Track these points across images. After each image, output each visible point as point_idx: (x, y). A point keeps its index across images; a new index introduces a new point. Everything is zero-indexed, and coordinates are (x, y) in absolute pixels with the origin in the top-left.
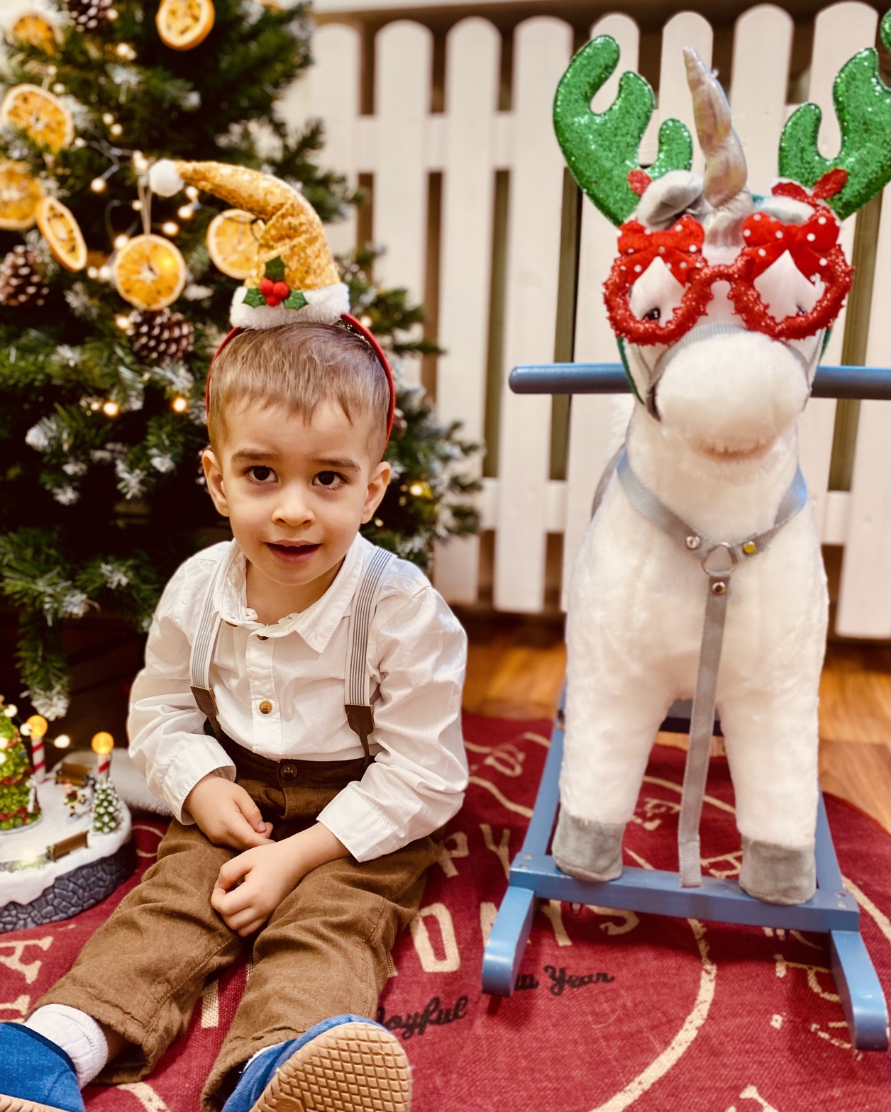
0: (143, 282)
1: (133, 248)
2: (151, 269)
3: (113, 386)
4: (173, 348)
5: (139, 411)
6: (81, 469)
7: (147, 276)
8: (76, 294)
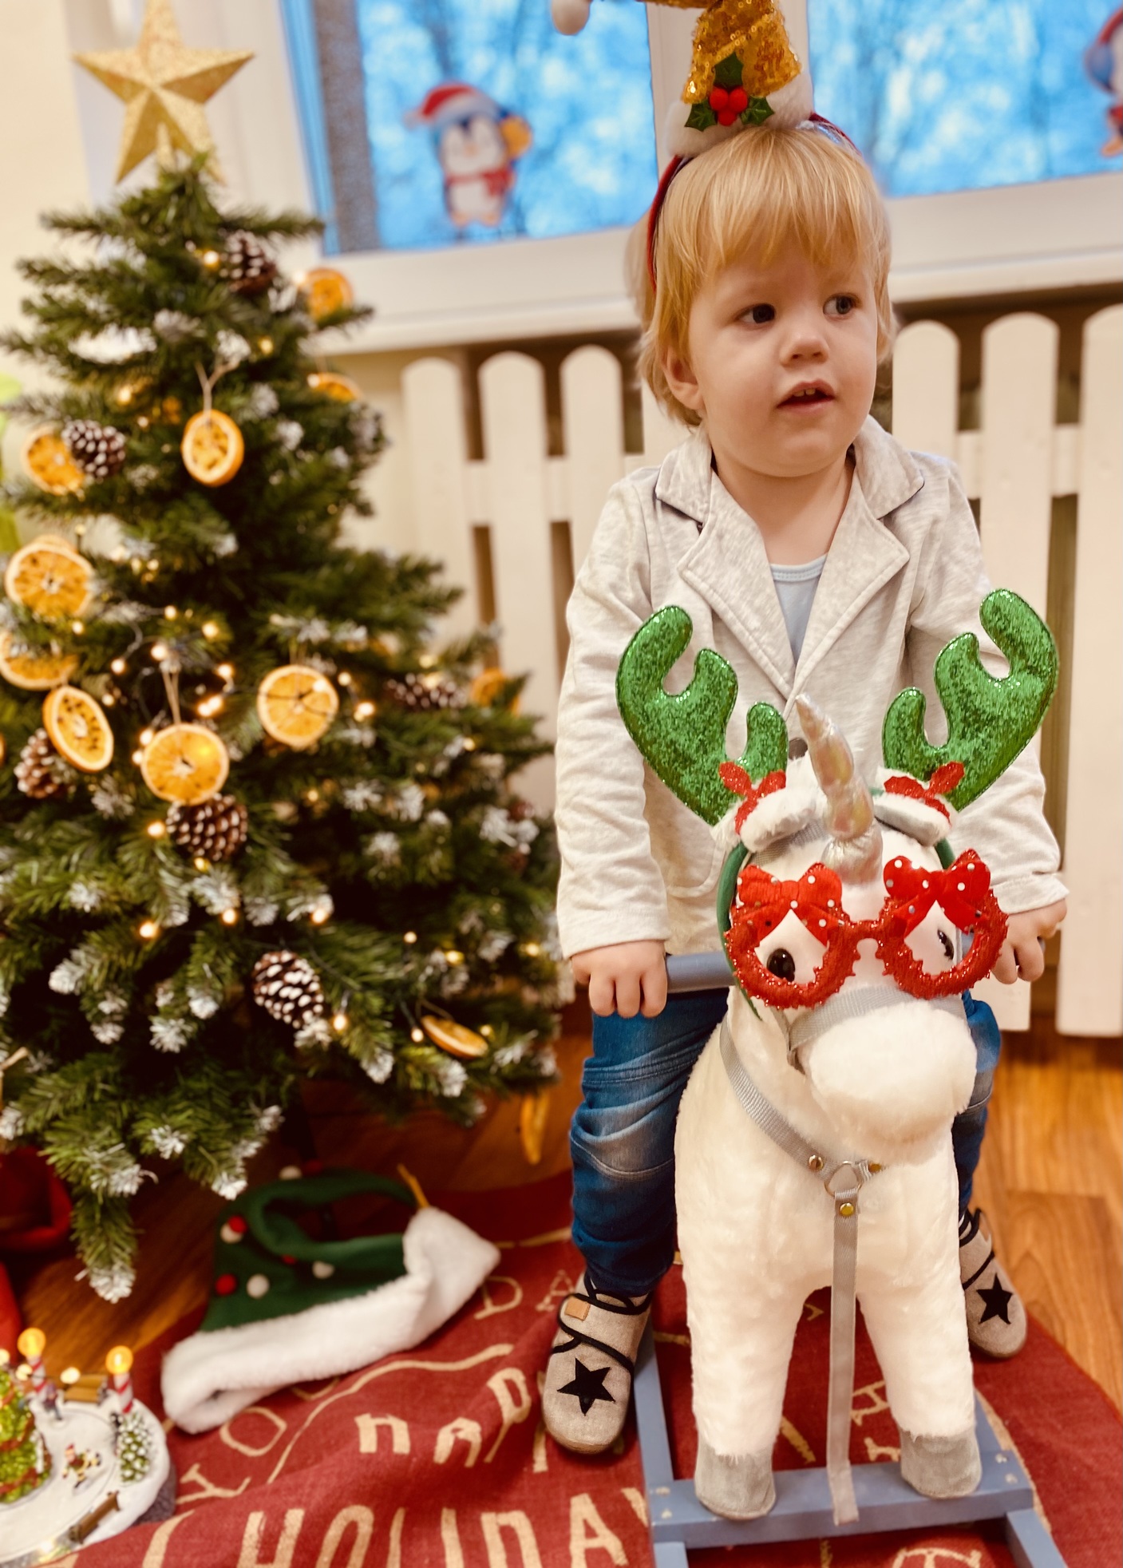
0: (178, 778)
1: (162, 742)
2: (185, 762)
3: (154, 895)
4: (222, 843)
5: (184, 926)
6: (120, 1006)
7: (182, 771)
8: (105, 790)
